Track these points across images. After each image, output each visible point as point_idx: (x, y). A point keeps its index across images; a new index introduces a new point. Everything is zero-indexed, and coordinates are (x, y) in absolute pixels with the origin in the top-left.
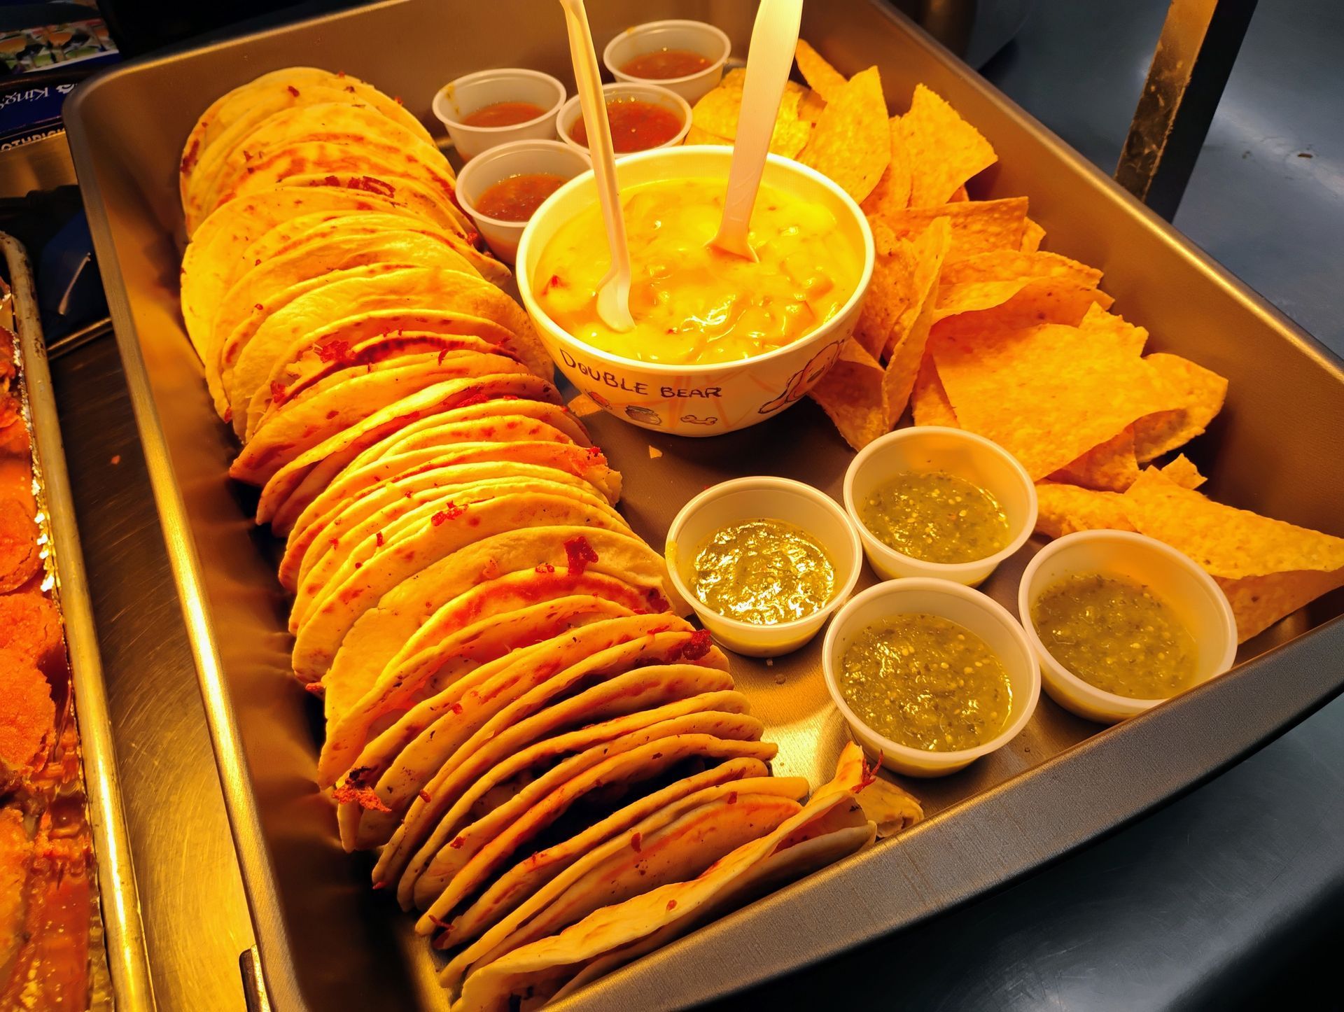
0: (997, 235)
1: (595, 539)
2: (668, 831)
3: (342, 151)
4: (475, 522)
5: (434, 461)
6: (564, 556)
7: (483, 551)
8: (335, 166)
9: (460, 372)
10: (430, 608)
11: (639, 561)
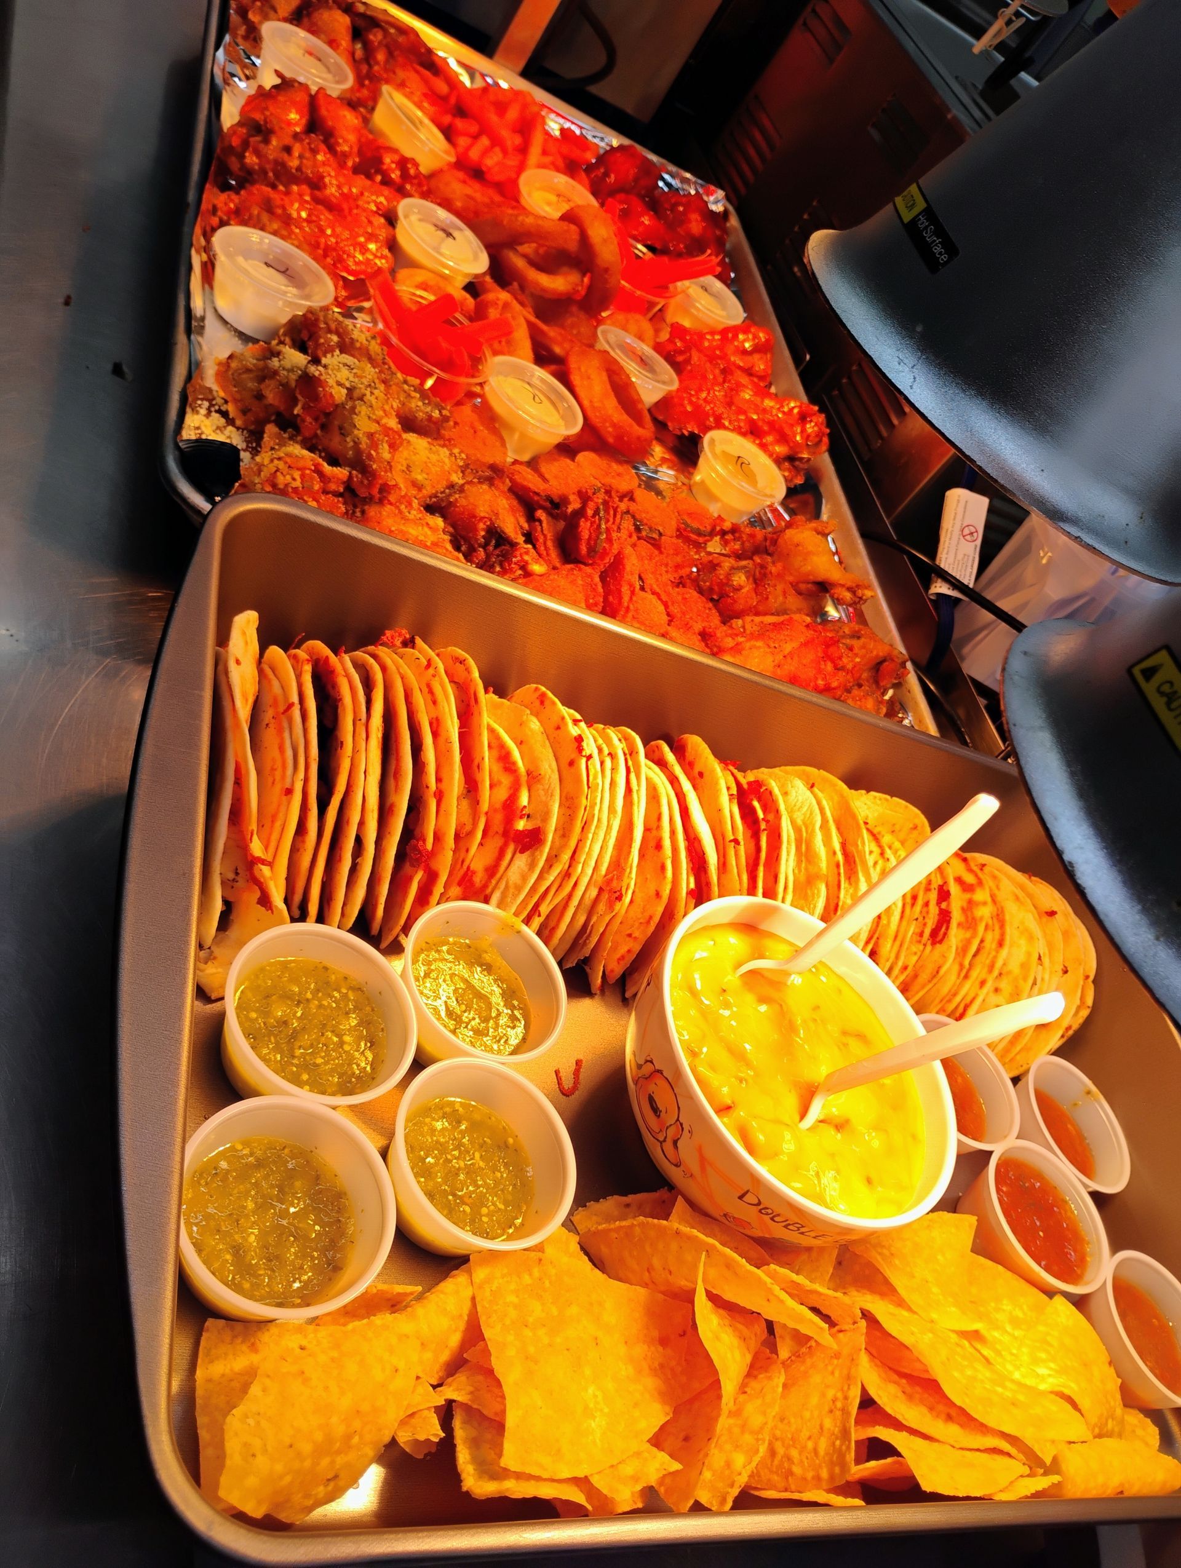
0: (815, 1451)
1: (537, 853)
2: (286, 735)
3: (981, 919)
4: (571, 763)
5: (633, 776)
6: (530, 827)
7: (549, 771)
8: (969, 914)
9: (723, 866)
10: (520, 743)
11: (512, 890)
